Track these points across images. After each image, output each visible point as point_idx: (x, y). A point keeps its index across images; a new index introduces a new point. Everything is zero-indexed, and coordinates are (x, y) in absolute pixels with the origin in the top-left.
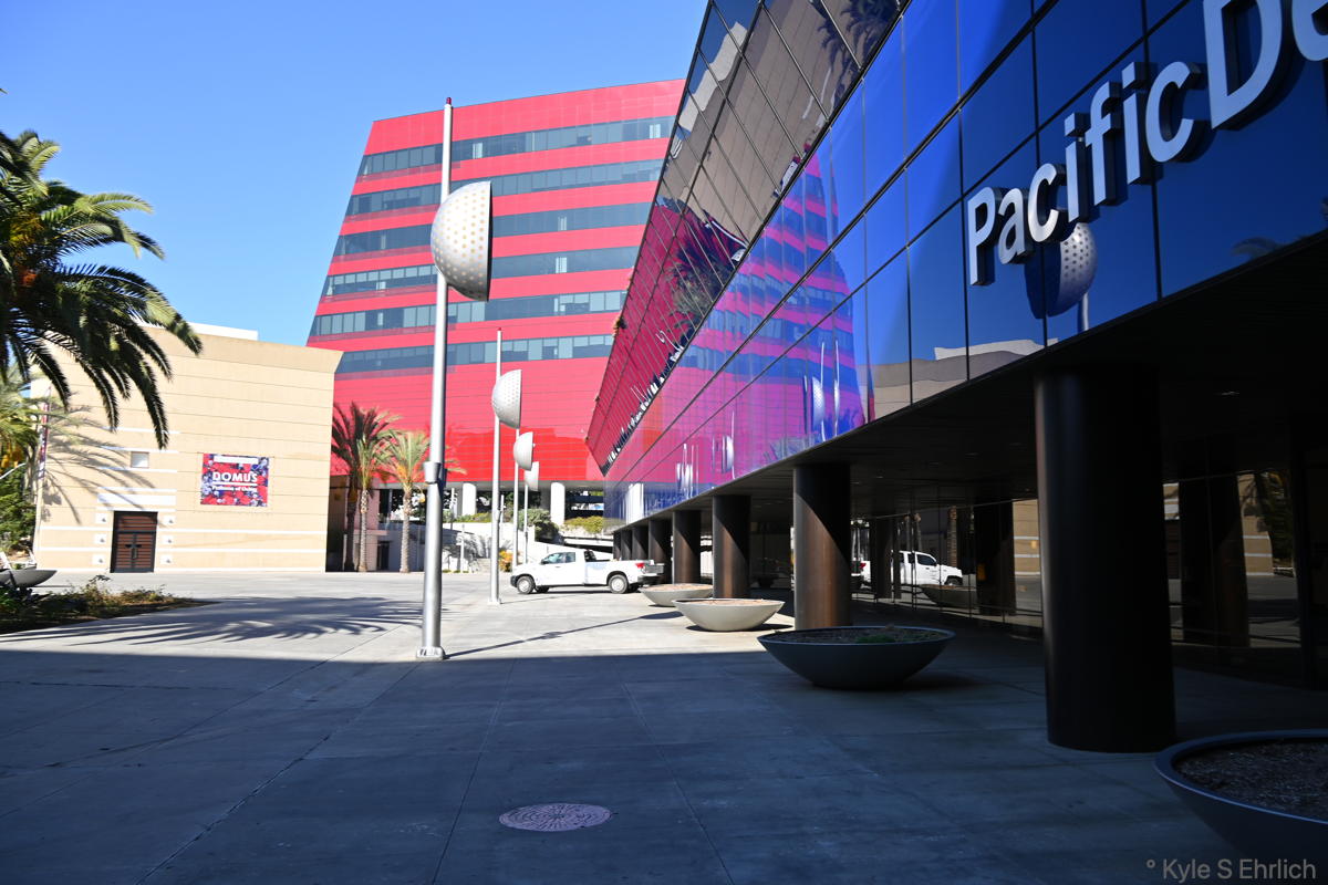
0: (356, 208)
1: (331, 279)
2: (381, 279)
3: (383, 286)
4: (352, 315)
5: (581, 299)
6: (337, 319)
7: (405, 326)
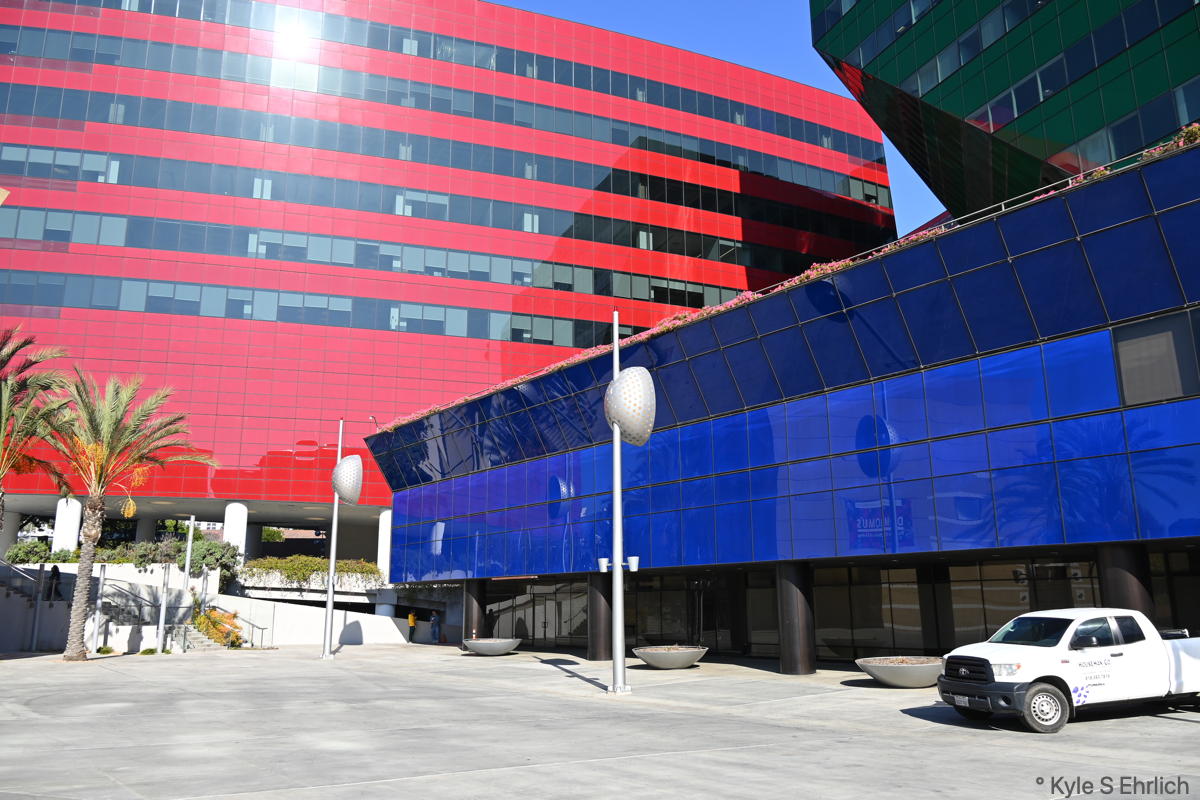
5: (295, 240)
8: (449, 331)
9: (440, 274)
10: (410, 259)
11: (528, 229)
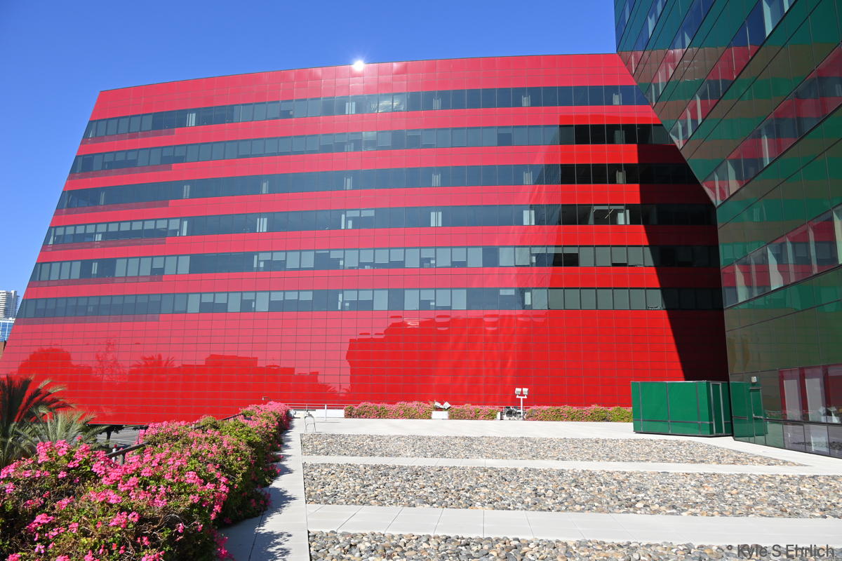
0: (79, 167)
1: (53, 230)
2: (98, 232)
3: (99, 238)
4: (69, 263)
5: (279, 256)
6: (56, 266)
7: (116, 275)
8: (377, 307)
9: (369, 267)
10: (350, 259)
11: (433, 224)
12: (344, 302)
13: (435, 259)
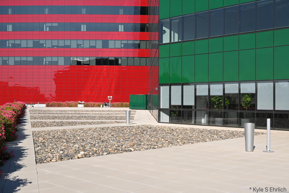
5: (18, 42)
8: (59, 64)
9: (56, 47)
10: (48, 44)
11: (82, 30)
12: (46, 62)
13: (83, 45)
